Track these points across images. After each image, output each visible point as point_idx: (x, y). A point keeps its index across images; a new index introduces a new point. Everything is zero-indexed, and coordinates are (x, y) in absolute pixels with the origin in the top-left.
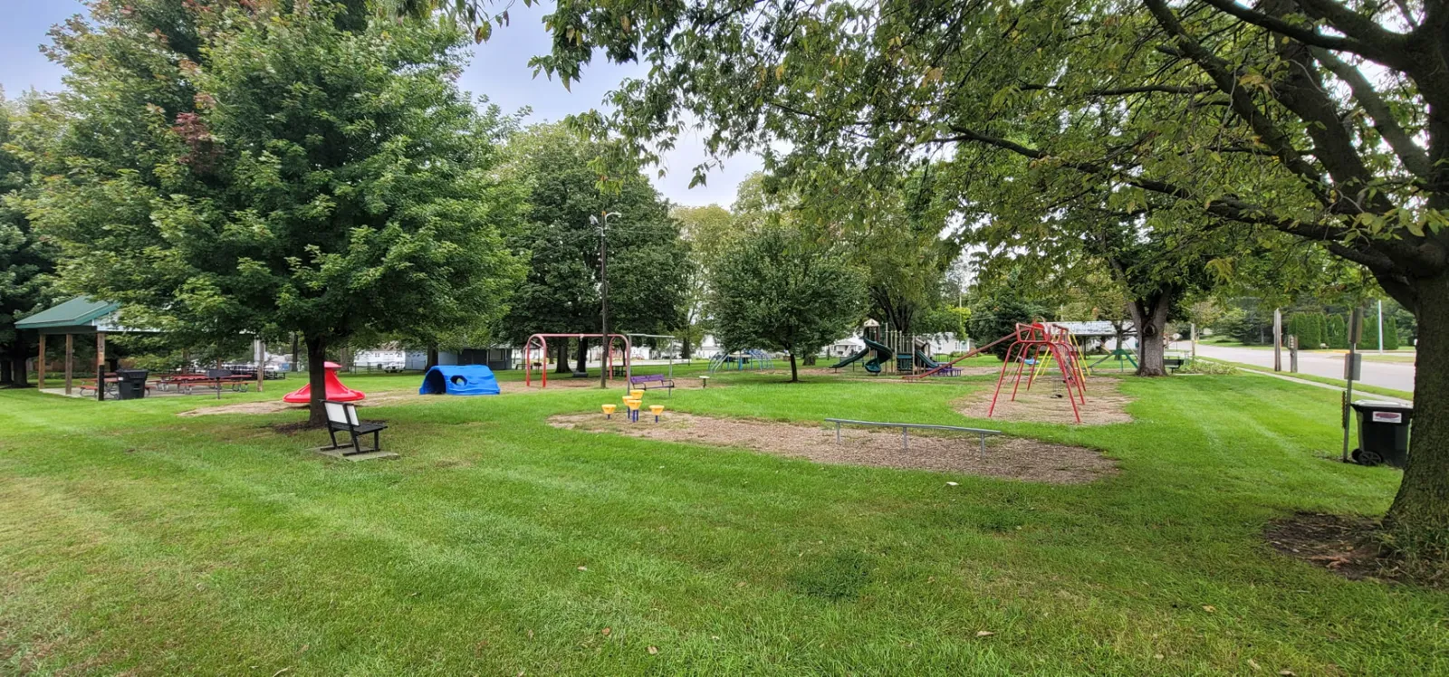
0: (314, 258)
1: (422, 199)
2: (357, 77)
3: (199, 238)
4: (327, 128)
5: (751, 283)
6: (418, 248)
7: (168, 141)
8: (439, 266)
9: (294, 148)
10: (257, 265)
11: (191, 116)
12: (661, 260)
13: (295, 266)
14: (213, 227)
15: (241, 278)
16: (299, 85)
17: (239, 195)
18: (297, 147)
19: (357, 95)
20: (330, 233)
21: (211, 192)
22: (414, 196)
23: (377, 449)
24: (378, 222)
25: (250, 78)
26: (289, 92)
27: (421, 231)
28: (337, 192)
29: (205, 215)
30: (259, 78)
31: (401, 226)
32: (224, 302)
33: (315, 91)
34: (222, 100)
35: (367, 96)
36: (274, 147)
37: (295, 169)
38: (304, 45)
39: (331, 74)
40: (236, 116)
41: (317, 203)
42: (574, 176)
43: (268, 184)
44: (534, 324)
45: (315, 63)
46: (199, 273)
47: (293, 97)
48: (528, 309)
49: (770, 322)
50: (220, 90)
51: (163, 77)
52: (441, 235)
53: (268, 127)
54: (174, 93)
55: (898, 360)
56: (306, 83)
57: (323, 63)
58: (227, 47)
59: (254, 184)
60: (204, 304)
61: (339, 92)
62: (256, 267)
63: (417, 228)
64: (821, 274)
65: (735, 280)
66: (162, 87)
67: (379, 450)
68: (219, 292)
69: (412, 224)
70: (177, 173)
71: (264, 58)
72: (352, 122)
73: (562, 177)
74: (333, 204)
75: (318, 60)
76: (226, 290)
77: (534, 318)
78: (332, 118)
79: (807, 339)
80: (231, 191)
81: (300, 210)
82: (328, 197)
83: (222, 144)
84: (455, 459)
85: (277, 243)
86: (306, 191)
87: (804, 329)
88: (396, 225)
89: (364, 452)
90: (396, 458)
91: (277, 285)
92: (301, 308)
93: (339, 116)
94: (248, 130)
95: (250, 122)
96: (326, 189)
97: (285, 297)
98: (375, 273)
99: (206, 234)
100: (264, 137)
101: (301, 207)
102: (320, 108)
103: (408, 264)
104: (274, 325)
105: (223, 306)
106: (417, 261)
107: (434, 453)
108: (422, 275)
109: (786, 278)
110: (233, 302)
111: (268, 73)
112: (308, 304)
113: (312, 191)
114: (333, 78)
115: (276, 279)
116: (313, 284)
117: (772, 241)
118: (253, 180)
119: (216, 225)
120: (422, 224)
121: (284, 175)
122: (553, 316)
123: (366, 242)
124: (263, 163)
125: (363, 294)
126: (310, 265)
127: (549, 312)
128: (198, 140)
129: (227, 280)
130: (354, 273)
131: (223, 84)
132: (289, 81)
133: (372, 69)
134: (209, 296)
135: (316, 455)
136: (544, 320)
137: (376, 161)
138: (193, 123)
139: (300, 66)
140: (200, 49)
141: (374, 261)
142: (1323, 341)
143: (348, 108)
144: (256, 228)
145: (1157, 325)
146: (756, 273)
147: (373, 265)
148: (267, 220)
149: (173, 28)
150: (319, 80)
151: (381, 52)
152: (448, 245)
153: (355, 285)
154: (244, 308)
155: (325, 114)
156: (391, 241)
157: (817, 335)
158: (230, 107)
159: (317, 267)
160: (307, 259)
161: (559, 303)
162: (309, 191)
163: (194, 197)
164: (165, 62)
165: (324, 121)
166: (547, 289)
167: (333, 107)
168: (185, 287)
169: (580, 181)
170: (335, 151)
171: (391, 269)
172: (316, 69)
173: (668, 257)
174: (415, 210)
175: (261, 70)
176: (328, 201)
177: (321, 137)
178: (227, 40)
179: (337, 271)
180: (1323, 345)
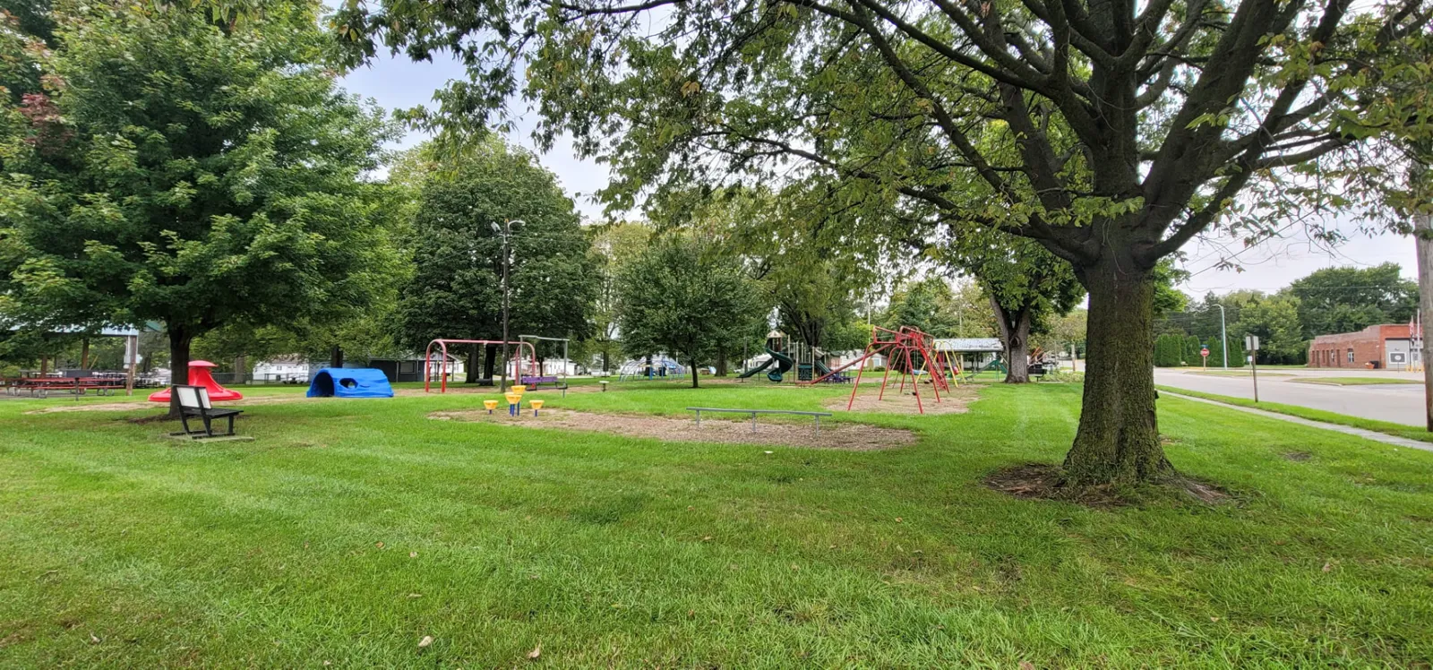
0: (170, 244)
1: (292, 192)
2: (225, 69)
3: (43, 218)
4: (193, 118)
5: (651, 292)
6: (284, 238)
7: (12, 122)
8: (311, 257)
9: (154, 135)
10: (106, 249)
11: (40, 98)
12: (570, 270)
13: (148, 252)
14: (60, 208)
15: (90, 263)
16: (160, 74)
17: (92, 179)
18: (158, 135)
19: (225, 88)
20: (193, 221)
21: (61, 175)
22: (286, 189)
23: (231, 433)
24: (244, 212)
25: (109, 64)
26: (149, 79)
27: (288, 222)
28: (201, 180)
29: (52, 197)
30: (117, 65)
31: (268, 216)
32: (67, 284)
33: (178, 81)
34: (74, 83)
35: (236, 89)
36: (131, 133)
37: (155, 156)
38: (169, 37)
39: (197, 66)
40: (89, 100)
41: (177, 190)
42: (483, 185)
43: (123, 169)
44: (437, 331)
45: (179, 54)
46: (42, 255)
47: (154, 85)
48: (431, 315)
49: (669, 329)
50: (72, 73)
51: (11, 57)
52: (310, 226)
53: (126, 113)
54: (24, 75)
55: (800, 370)
56: (169, 73)
57: (190, 54)
58: (82, 32)
59: (107, 168)
60: (43, 285)
61: (207, 84)
62: (105, 250)
63: (285, 219)
64: (717, 285)
65: (637, 288)
66: (10, 69)
67: (234, 434)
68: (64, 274)
69: (280, 215)
70: (20, 153)
71: (123, 45)
72: (218, 114)
73: (470, 186)
74: (194, 191)
75: (183, 51)
76: (70, 273)
77: (438, 325)
78: (197, 109)
79: (705, 346)
80: (85, 175)
81: (159, 197)
82: (189, 184)
83: (73, 126)
84: (312, 442)
85: (132, 227)
86: (167, 179)
87: (702, 336)
88: (263, 215)
89: (215, 436)
90: (251, 440)
91: (131, 271)
92: (157, 294)
93: (205, 107)
94: (103, 115)
95: (106, 107)
96: (190, 177)
97: (138, 282)
98: (236, 261)
99: (51, 216)
100: (121, 122)
101: (161, 194)
102: (184, 98)
103: (272, 253)
104: (126, 311)
105: (66, 288)
106: (283, 250)
107: (294, 438)
108: (288, 265)
109: (684, 287)
110: (80, 285)
111: (127, 60)
112: (165, 291)
113: (173, 179)
114: (199, 70)
115: (131, 265)
116: (169, 270)
117: (673, 252)
118: (108, 165)
119: (64, 208)
120: (290, 216)
121: (142, 162)
122: (458, 323)
123: (227, 231)
124: (117, 147)
125: (225, 280)
126: (167, 251)
127: (454, 319)
128: (46, 122)
129: (75, 264)
130: (214, 260)
131: (76, 68)
132: (150, 69)
133: (241, 63)
134: (50, 277)
135: (163, 439)
136: (448, 327)
137: (243, 152)
138: (42, 104)
139: (164, 56)
140: (54, 33)
141: (239, 250)
142: (1183, 360)
143: (215, 99)
144: (105, 211)
145: (1022, 338)
146: (657, 283)
147: (236, 253)
148: (121, 205)
149: (29, 11)
150: (185, 71)
151: (251, 47)
152: (317, 236)
153: (216, 272)
154: (93, 292)
155: (189, 104)
156: (255, 231)
157: (713, 342)
158: (84, 91)
159: (173, 253)
160: (163, 243)
161: (463, 310)
162: (171, 179)
163: (38, 178)
164: (15, 43)
165: (188, 111)
166: (452, 296)
167: (199, 97)
168: (23, 267)
169: (488, 190)
170: (202, 142)
171: (256, 257)
172: (181, 60)
173: (576, 268)
174: (284, 202)
175: (117, 57)
176: (189, 188)
177: (185, 127)
178: (81, 26)
179: (197, 257)
180: (1183, 363)
